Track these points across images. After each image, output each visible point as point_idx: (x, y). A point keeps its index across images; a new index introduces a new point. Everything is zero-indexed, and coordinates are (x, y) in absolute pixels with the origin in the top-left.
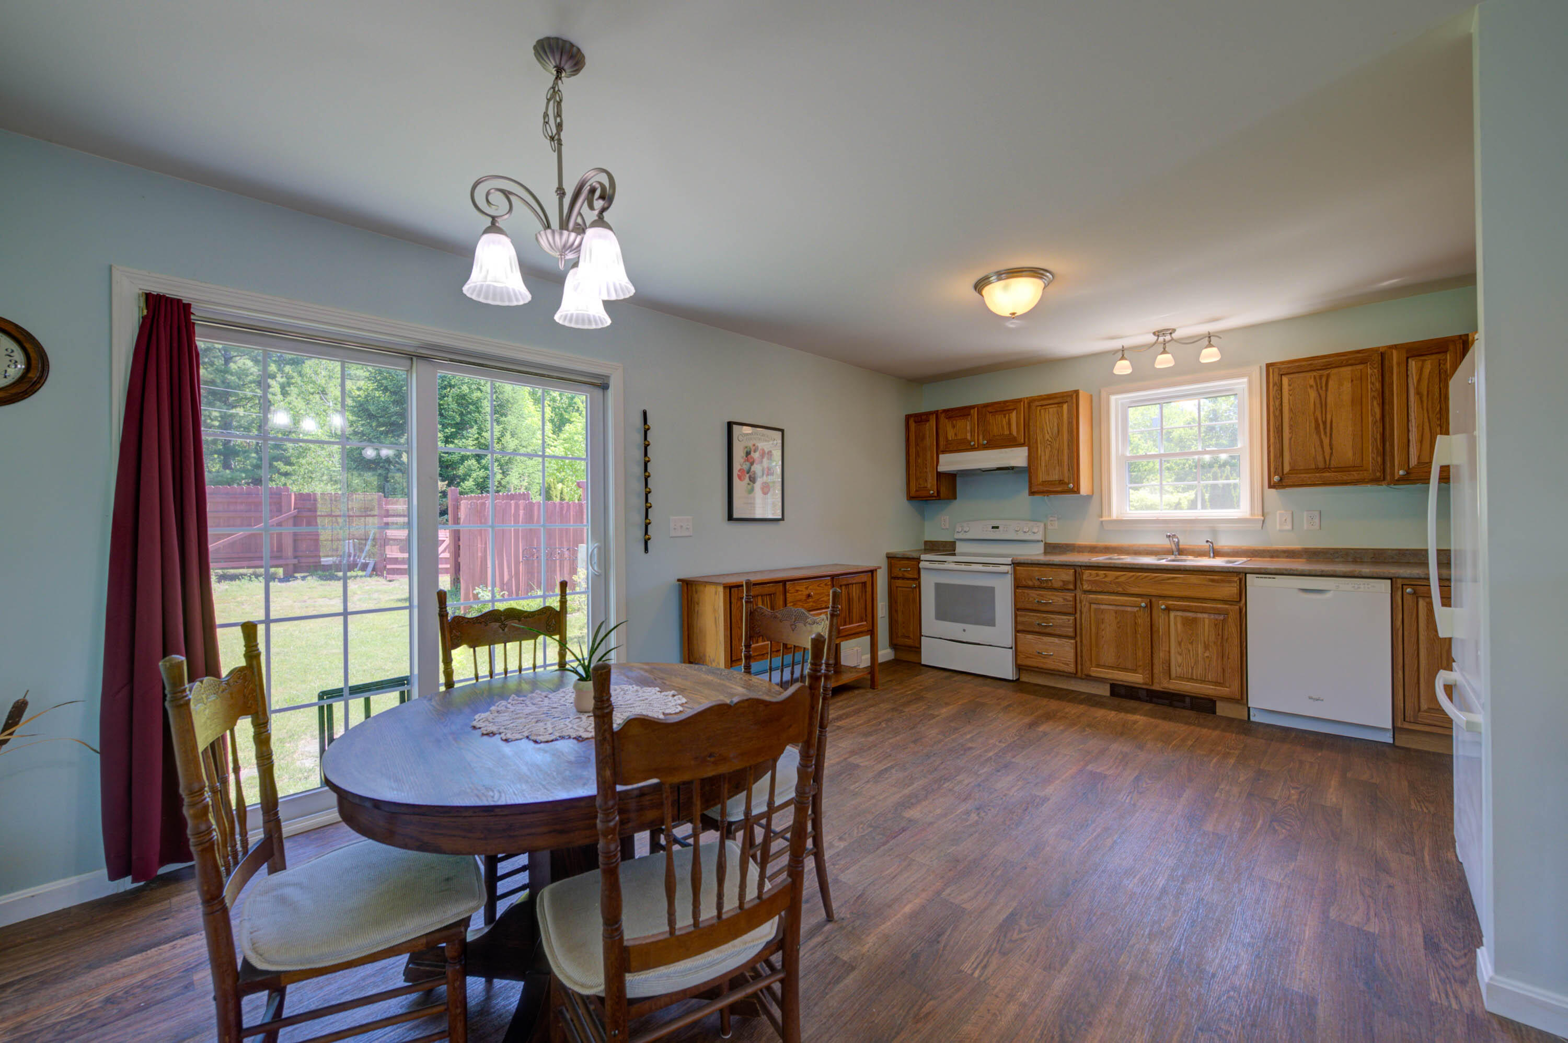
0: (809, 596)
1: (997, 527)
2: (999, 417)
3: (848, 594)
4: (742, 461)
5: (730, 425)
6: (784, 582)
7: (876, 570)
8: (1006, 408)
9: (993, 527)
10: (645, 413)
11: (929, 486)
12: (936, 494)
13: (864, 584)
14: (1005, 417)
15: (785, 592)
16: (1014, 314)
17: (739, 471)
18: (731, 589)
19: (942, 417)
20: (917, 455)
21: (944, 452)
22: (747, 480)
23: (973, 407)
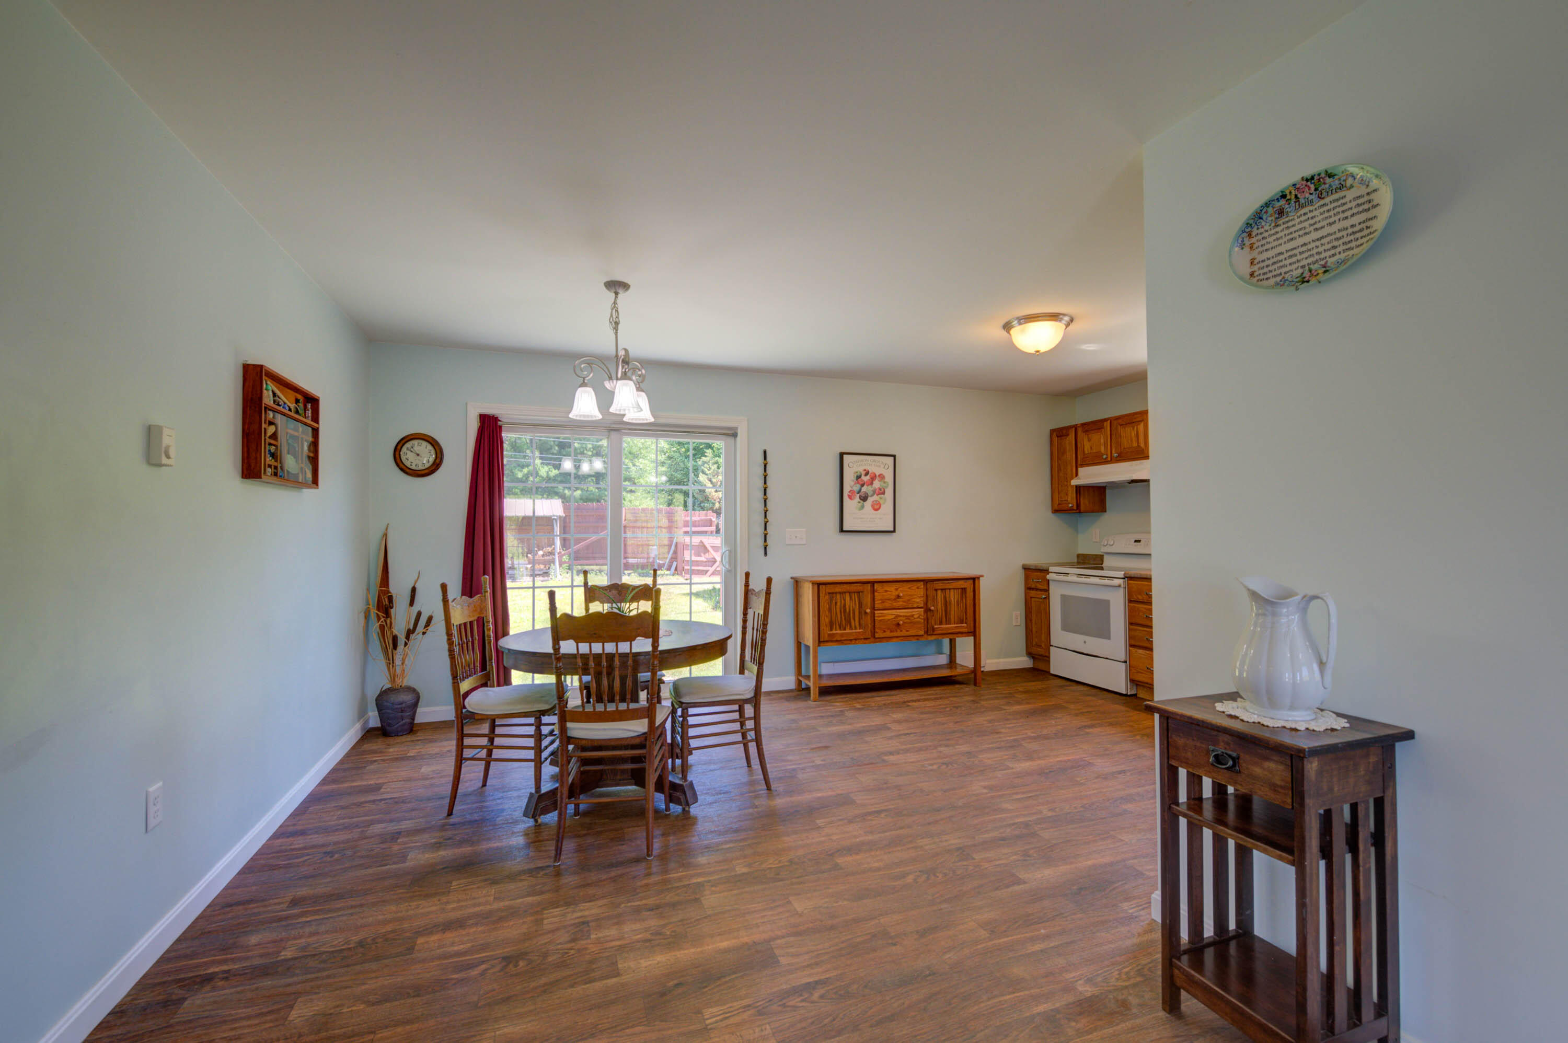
0: (898, 597)
1: (1139, 541)
2: (1128, 429)
3: (945, 598)
4: (853, 483)
5: (842, 455)
6: (872, 583)
7: (979, 578)
8: (1135, 420)
9: (1136, 541)
10: (765, 452)
11: (1069, 500)
12: (1075, 508)
13: (964, 590)
14: (1133, 429)
15: (873, 591)
16: (1038, 351)
17: (849, 492)
18: (819, 585)
19: (1080, 430)
20: (1059, 470)
21: (1082, 466)
22: (857, 499)
23: (1105, 420)
